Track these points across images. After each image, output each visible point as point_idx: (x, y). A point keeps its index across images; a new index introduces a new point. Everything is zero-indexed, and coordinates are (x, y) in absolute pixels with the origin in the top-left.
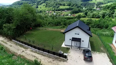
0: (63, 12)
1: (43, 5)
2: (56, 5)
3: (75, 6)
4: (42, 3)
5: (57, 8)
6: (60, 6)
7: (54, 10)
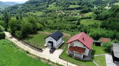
0: (72, 11)
1: (54, 4)
2: (66, 4)
3: (85, 5)
4: (53, 2)
5: (67, 7)
6: (70, 5)
7: (63, 10)
